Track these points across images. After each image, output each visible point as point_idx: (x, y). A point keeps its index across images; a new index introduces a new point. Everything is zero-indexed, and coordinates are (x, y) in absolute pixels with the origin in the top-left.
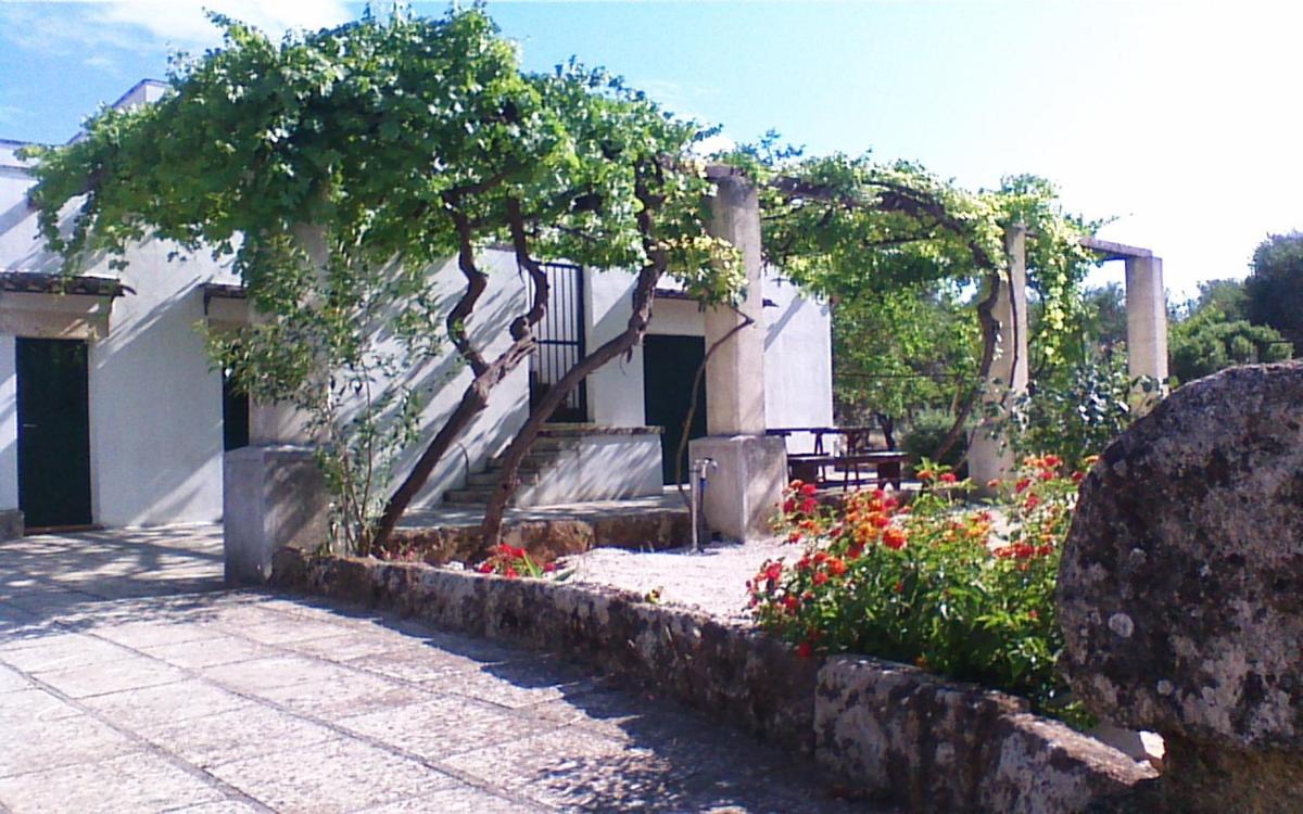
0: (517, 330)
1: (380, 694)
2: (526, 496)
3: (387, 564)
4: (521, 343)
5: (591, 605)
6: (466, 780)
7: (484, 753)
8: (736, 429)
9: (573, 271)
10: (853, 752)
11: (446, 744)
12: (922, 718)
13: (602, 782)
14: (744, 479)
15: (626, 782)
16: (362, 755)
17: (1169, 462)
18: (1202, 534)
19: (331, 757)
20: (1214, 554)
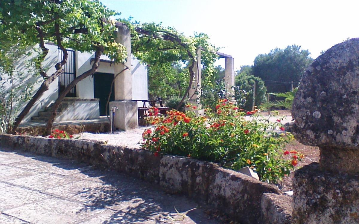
0: (58, 67)
1: (21, 173)
2: (57, 119)
3: (18, 136)
4: (59, 71)
5: (88, 145)
6: (54, 196)
7: (58, 188)
8: (123, 98)
9: (72, 52)
10: (171, 181)
11: (46, 186)
12: (192, 171)
13: (97, 194)
14: (126, 113)
15: (105, 194)
16: (18, 190)
17: (335, 65)
18: (344, 86)
19: (8, 191)
20: (348, 91)
